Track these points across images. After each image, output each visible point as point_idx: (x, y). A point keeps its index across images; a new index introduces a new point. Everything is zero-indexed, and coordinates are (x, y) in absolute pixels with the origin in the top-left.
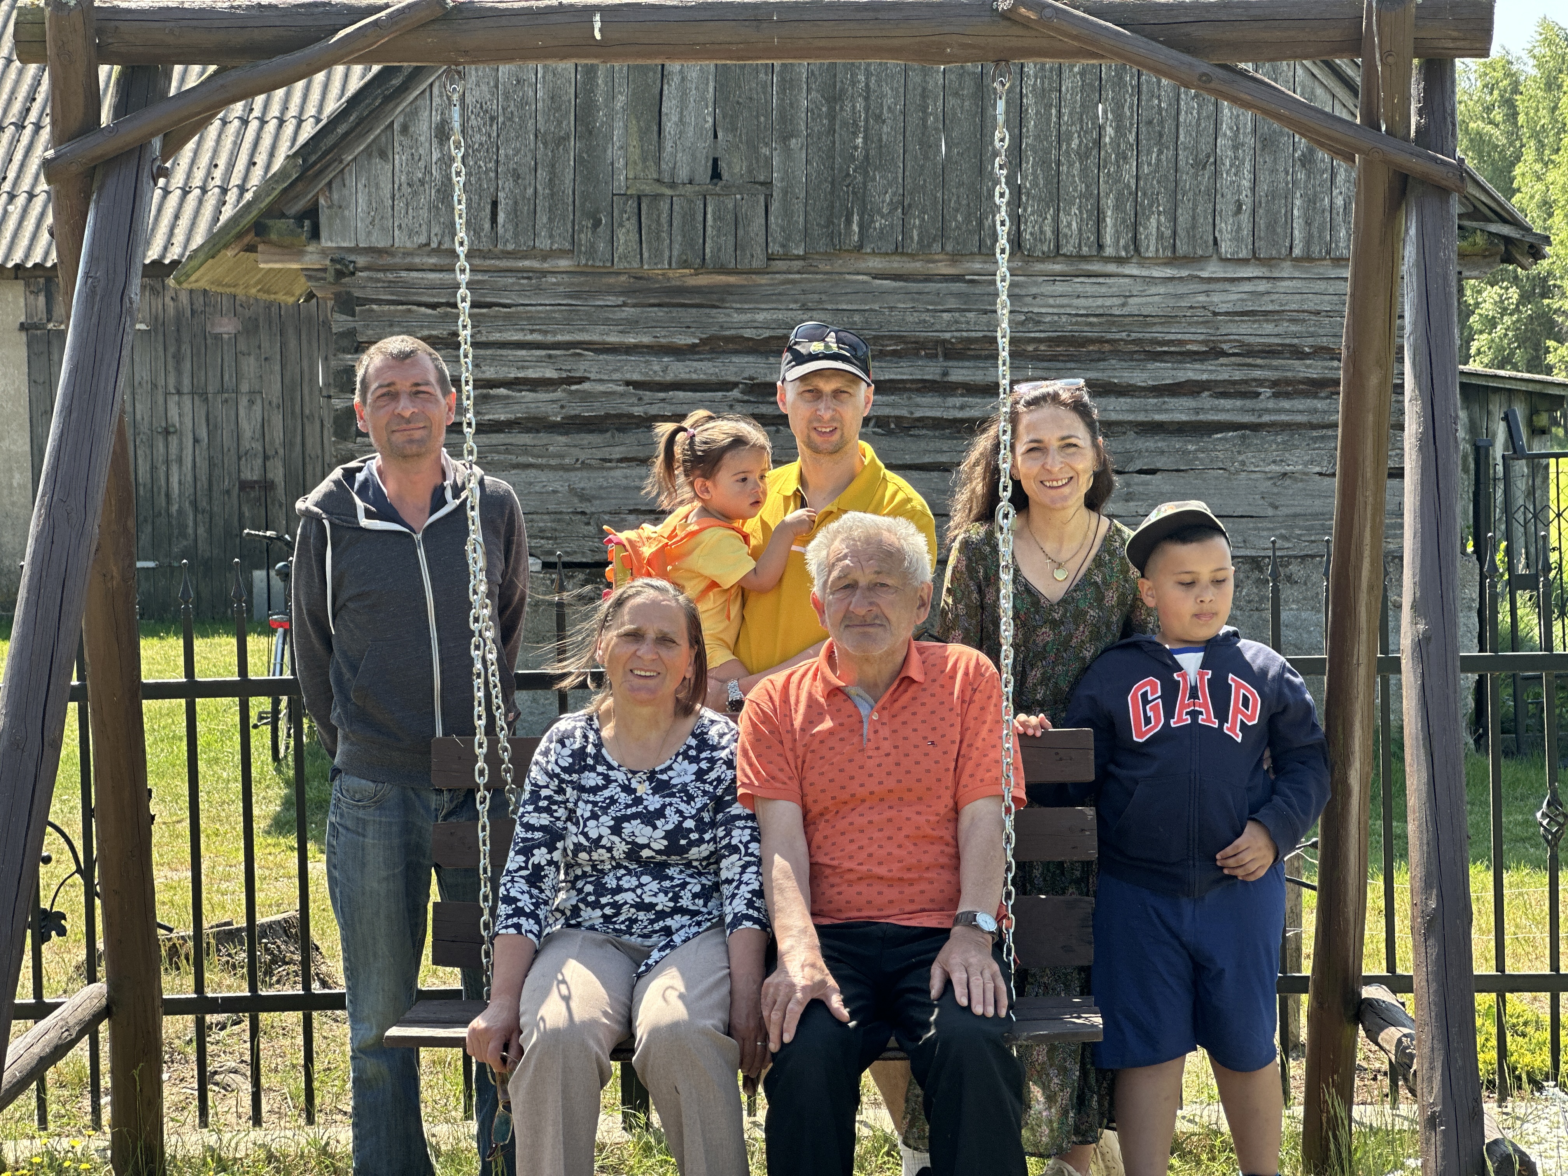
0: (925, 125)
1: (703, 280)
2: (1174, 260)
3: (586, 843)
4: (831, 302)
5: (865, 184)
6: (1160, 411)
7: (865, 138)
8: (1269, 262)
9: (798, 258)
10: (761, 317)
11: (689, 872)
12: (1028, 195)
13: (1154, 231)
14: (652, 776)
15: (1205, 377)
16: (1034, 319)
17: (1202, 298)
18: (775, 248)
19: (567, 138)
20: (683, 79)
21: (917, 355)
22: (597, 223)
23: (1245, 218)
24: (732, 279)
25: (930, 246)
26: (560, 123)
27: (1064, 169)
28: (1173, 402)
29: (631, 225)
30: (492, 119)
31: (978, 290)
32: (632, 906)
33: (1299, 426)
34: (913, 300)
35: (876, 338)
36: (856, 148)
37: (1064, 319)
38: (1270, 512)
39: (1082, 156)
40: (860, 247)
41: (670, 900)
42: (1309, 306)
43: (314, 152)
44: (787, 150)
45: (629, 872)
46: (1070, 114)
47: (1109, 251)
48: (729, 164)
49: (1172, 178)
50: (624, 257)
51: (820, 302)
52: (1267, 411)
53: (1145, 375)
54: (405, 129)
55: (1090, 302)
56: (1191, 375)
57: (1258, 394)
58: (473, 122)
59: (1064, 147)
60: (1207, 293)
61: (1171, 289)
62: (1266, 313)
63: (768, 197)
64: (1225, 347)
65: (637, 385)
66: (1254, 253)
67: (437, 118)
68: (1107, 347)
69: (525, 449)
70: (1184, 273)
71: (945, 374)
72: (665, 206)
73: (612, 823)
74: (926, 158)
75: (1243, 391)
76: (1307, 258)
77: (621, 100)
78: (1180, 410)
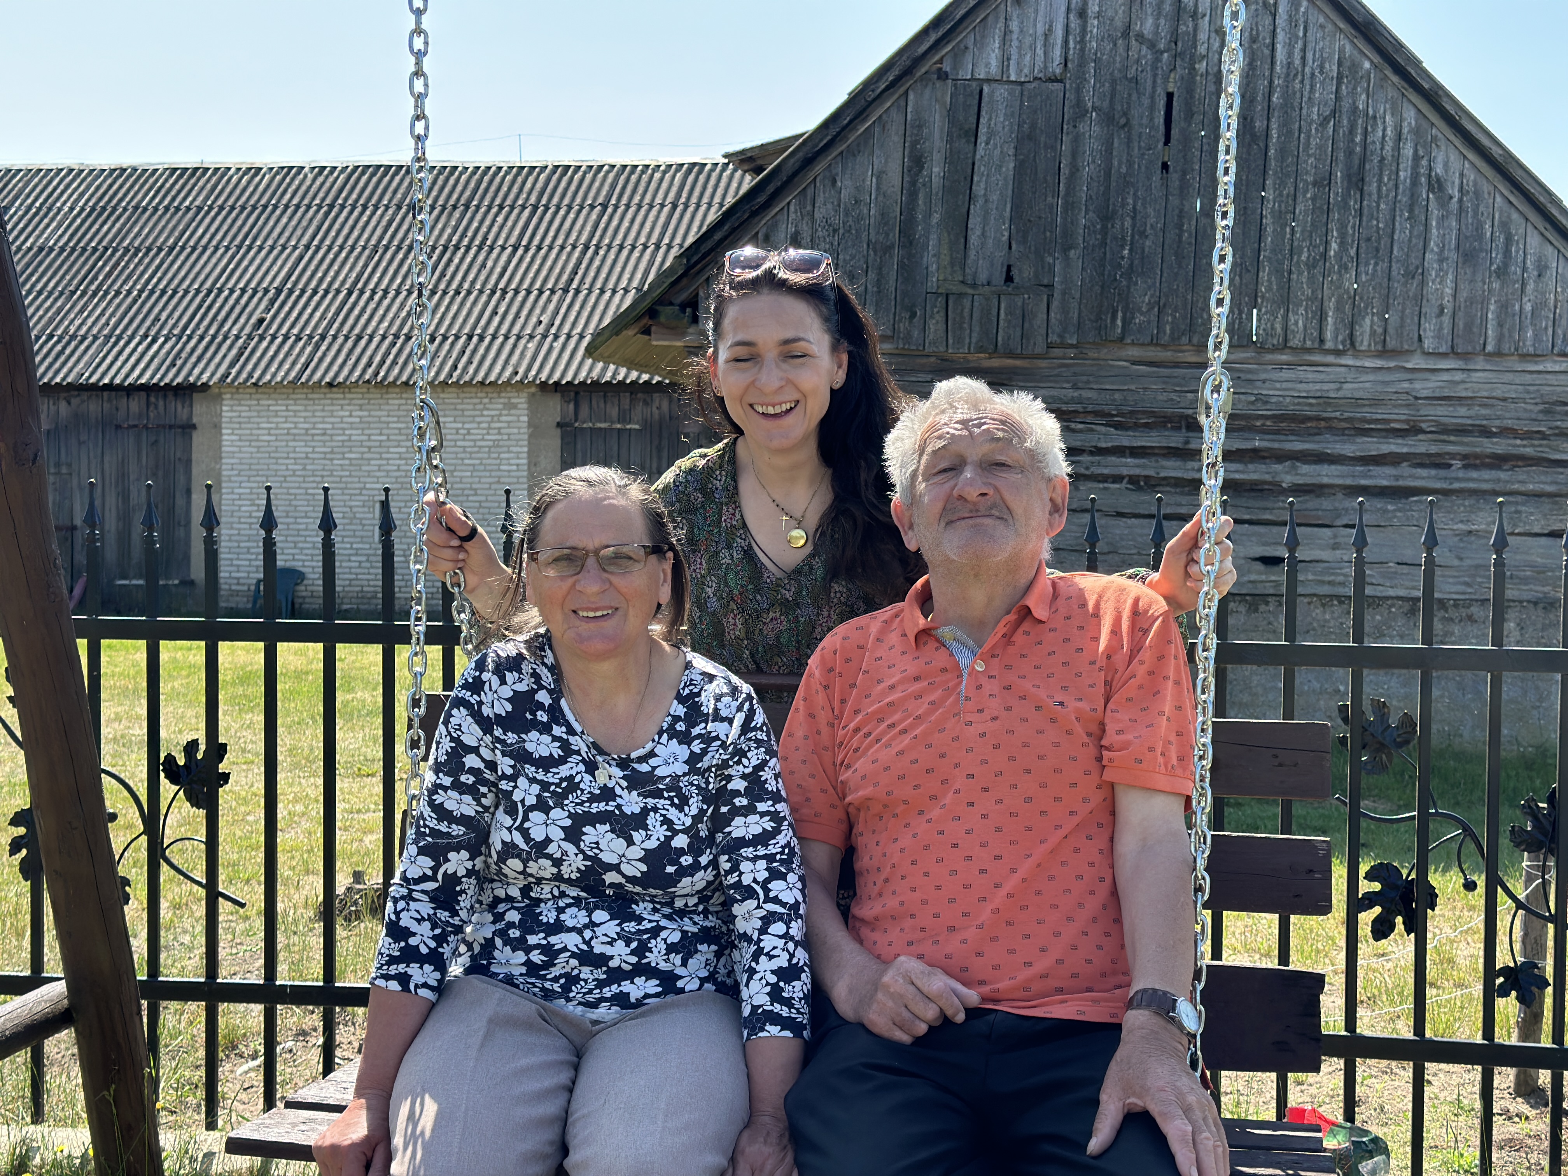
0: (1180, 241)
1: (995, 363)
2: (1384, 352)
4: (1097, 383)
5: (1128, 287)
6: (1365, 476)
7: (1131, 250)
8: (1465, 356)
9: (1072, 346)
12: (1263, 297)
13: (1368, 329)
15: (1405, 450)
17: (1406, 385)
18: (1053, 338)
19: (892, 246)
20: (986, 201)
21: (1165, 426)
22: (913, 315)
23: (1446, 320)
24: (1018, 363)
25: (1179, 338)
26: (887, 235)
27: (1294, 277)
28: (1376, 470)
29: (940, 317)
30: (835, 231)
33: (1484, 492)
34: (1165, 383)
35: (1132, 412)
36: (1123, 258)
37: (1288, 400)
38: (1456, 562)
39: (1311, 265)
40: (1121, 339)
42: (1498, 393)
43: (695, 253)
44: (1067, 258)
46: (1302, 232)
47: (1329, 345)
48: (1020, 270)
49: (1385, 285)
50: (933, 343)
51: (1088, 382)
52: (1457, 479)
53: (1353, 448)
55: (1311, 386)
56: (1393, 448)
57: (1450, 466)
58: (820, 233)
59: (1295, 258)
60: (1410, 381)
61: (1380, 377)
62: (1460, 398)
63: (1050, 297)
64: (1424, 426)
66: (1452, 347)
67: (792, 230)
68: (1323, 424)
70: (1392, 364)
71: (1187, 442)
72: (967, 303)
74: (1180, 266)
75: (1438, 462)
76: (1498, 354)
77: (936, 218)
78: (1382, 477)
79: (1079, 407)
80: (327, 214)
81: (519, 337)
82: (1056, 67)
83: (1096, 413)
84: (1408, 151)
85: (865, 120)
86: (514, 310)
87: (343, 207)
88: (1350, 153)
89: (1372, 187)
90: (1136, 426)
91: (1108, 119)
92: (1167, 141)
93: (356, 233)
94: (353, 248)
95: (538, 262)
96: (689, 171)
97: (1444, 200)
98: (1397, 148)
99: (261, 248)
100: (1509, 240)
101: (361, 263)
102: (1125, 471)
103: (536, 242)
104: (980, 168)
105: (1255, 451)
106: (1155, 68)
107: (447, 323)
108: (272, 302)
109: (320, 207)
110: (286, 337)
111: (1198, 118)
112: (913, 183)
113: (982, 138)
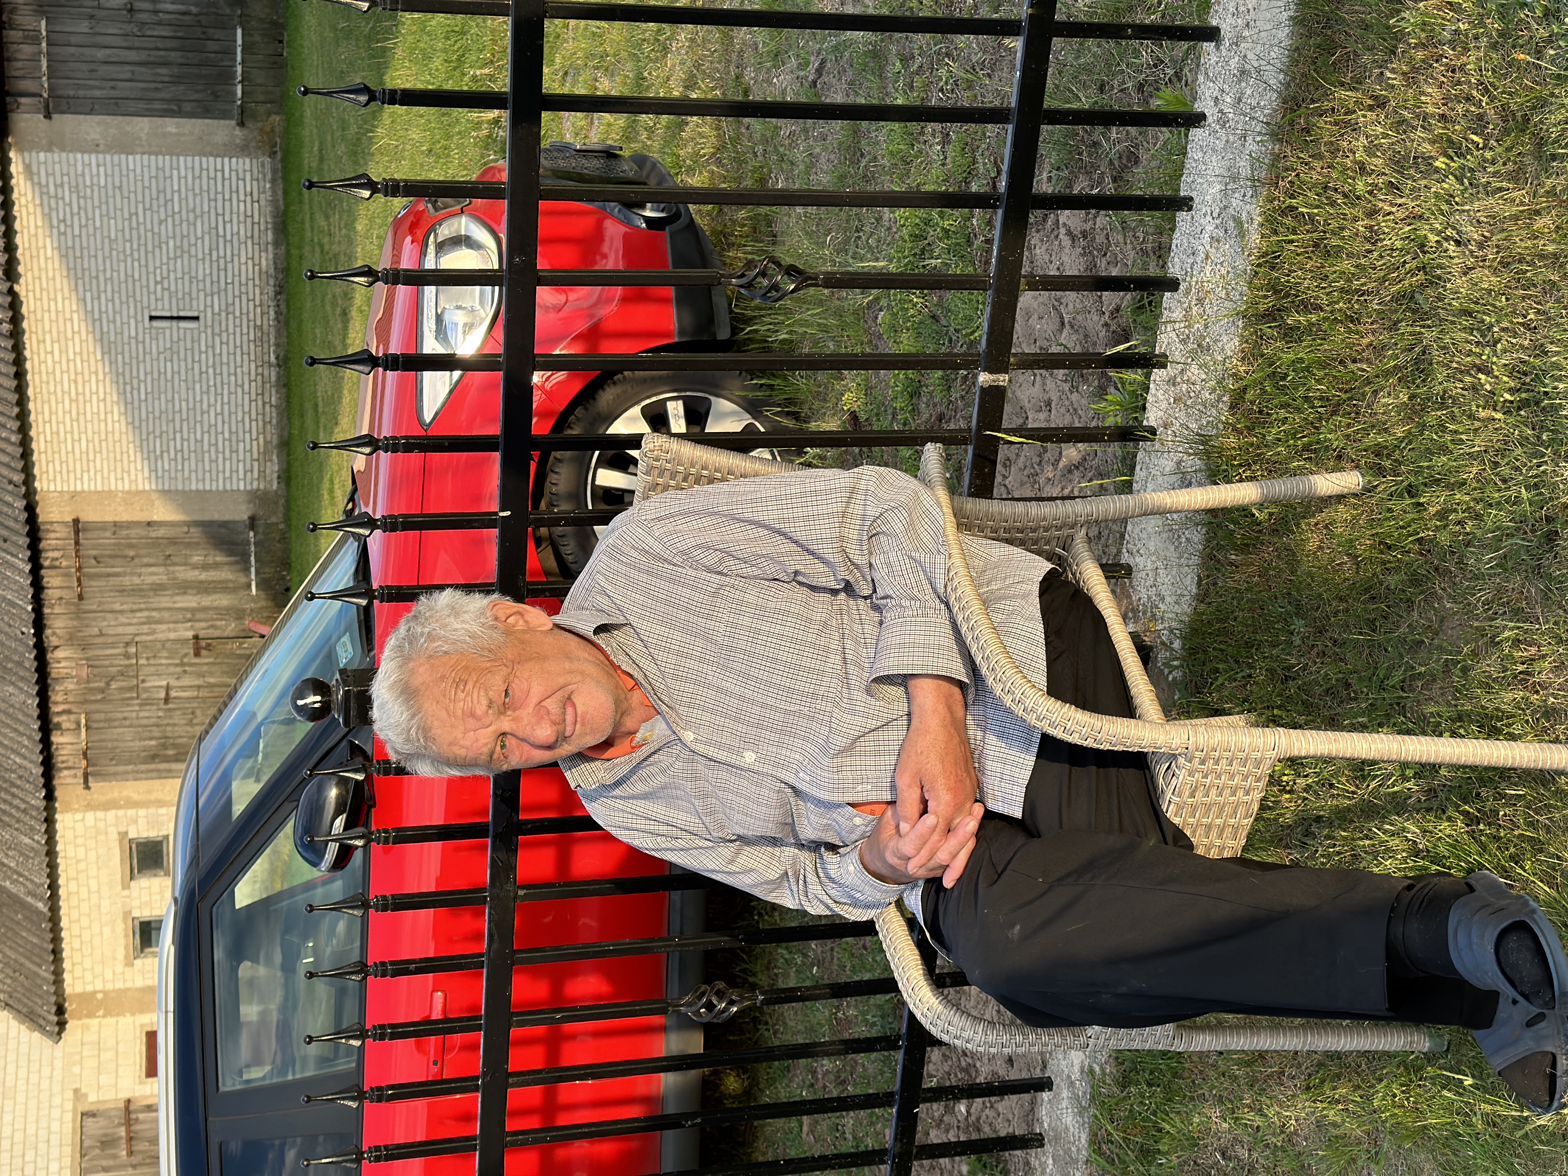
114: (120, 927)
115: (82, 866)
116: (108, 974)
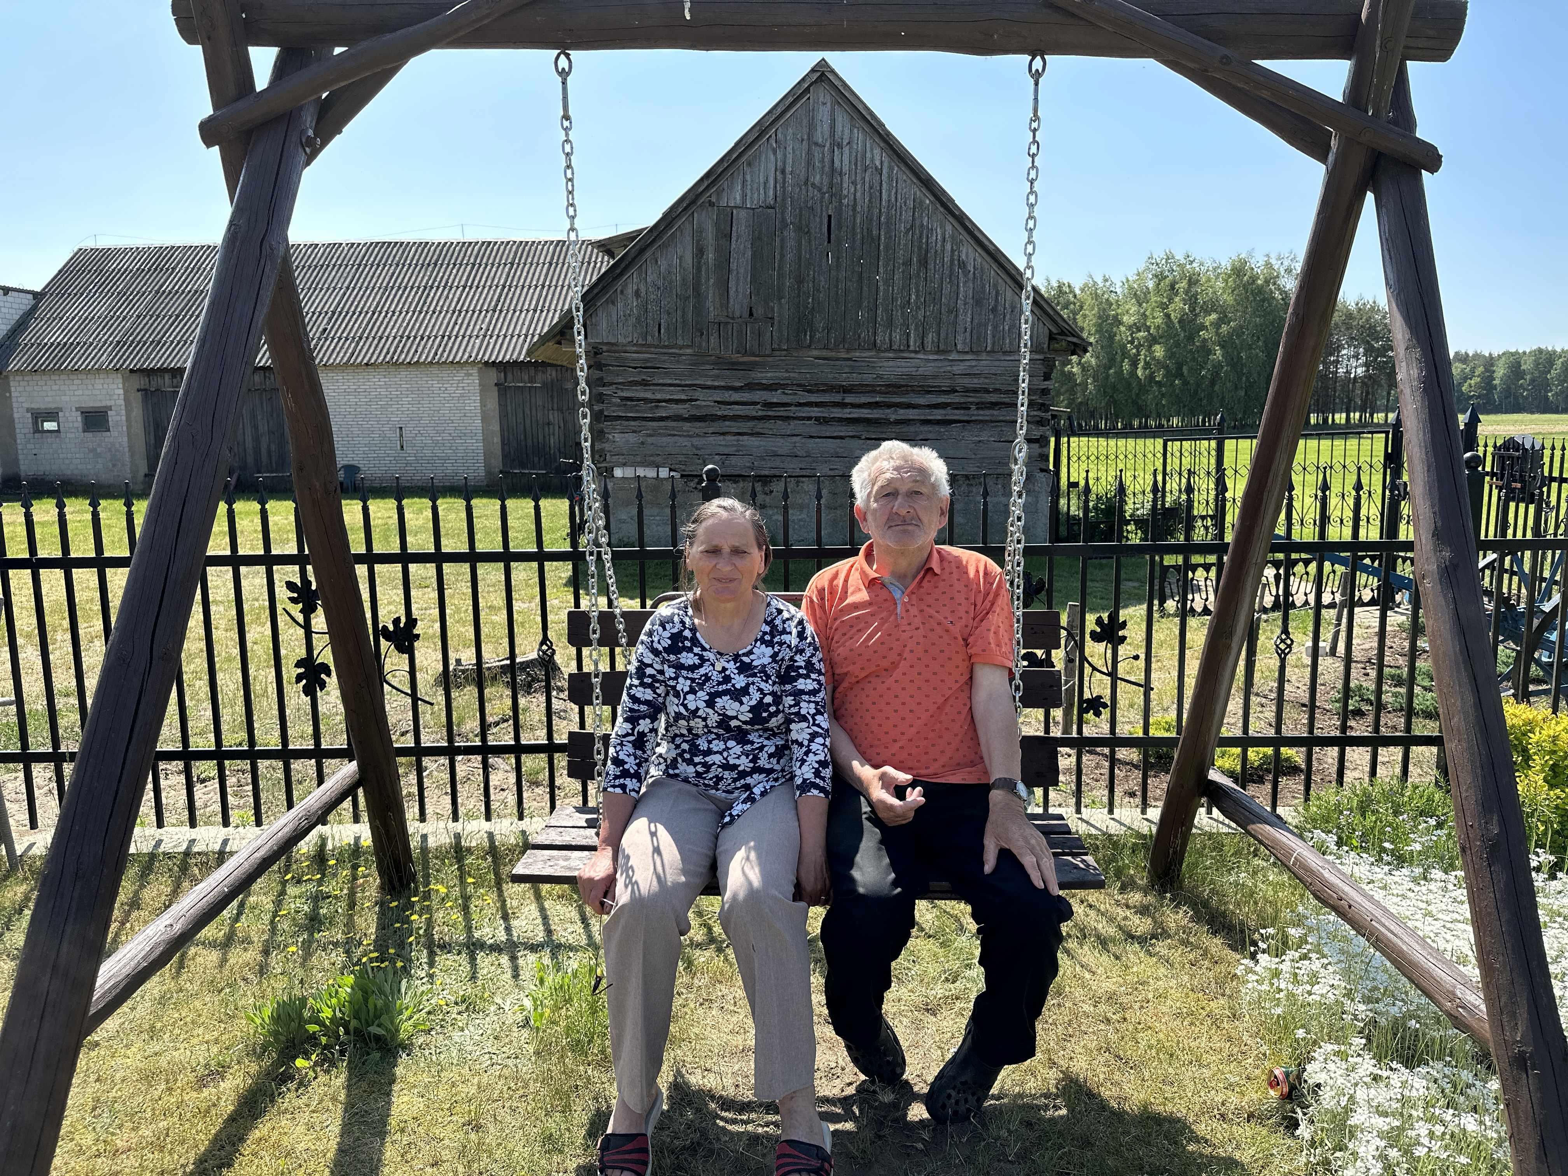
1: (746, 359)
2: (938, 352)
3: (685, 713)
5: (812, 319)
7: (813, 299)
8: (977, 353)
9: (784, 350)
10: (769, 375)
11: (766, 735)
13: (931, 340)
14: (736, 658)
15: (949, 401)
16: (880, 376)
17: (949, 368)
18: (775, 346)
19: (689, 297)
20: (738, 272)
22: (702, 334)
23: (968, 334)
24: (757, 359)
25: (839, 345)
26: (686, 291)
28: (936, 411)
29: (716, 335)
30: (658, 289)
31: (857, 364)
32: (719, 766)
33: (988, 421)
34: (832, 368)
35: (816, 383)
36: (809, 303)
37: (893, 376)
39: (903, 307)
40: (809, 346)
41: (751, 761)
44: (780, 304)
45: (718, 737)
46: (898, 290)
47: (912, 348)
48: (756, 310)
49: (939, 317)
50: (713, 349)
52: (973, 415)
53: (924, 400)
54: (622, 292)
55: (903, 369)
56: (943, 400)
57: (970, 408)
60: (951, 365)
61: (936, 364)
62: (975, 374)
63: (773, 324)
64: (957, 388)
65: (719, 402)
66: (971, 349)
67: (635, 288)
68: (909, 388)
69: (673, 428)
70: (942, 357)
71: (843, 399)
72: (730, 327)
73: (707, 698)
75: (964, 407)
76: (993, 351)
77: (712, 281)
78: (938, 414)
79: (789, 382)
80: (357, 270)
81: (470, 337)
82: (771, 201)
83: (798, 385)
84: (948, 247)
85: (671, 228)
86: (466, 322)
87: (366, 265)
88: (920, 248)
89: (931, 266)
90: (818, 391)
91: (799, 229)
92: (829, 242)
93: (374, 280)
94: (373, 288)
95: (477, 295)
96: (557, 245)
97: (966, 274)
98: (943, 246)
99: (321, 289)
100: (997, 293)
101: (378, 297)
102: (813, 415)
103: (476, 283)
104: (734, 255)
105: (877, 403)
106: (821, 202)
107: (429, 329)
108: (330, 319)
109: (353, 265)
110: (340, 338)
111: (844, 229)
112: (699, 262)
113: (734, 239)
114: (53, 406)
115: (90, 387)
116: (20, 400)
